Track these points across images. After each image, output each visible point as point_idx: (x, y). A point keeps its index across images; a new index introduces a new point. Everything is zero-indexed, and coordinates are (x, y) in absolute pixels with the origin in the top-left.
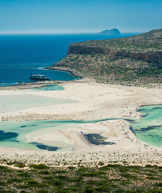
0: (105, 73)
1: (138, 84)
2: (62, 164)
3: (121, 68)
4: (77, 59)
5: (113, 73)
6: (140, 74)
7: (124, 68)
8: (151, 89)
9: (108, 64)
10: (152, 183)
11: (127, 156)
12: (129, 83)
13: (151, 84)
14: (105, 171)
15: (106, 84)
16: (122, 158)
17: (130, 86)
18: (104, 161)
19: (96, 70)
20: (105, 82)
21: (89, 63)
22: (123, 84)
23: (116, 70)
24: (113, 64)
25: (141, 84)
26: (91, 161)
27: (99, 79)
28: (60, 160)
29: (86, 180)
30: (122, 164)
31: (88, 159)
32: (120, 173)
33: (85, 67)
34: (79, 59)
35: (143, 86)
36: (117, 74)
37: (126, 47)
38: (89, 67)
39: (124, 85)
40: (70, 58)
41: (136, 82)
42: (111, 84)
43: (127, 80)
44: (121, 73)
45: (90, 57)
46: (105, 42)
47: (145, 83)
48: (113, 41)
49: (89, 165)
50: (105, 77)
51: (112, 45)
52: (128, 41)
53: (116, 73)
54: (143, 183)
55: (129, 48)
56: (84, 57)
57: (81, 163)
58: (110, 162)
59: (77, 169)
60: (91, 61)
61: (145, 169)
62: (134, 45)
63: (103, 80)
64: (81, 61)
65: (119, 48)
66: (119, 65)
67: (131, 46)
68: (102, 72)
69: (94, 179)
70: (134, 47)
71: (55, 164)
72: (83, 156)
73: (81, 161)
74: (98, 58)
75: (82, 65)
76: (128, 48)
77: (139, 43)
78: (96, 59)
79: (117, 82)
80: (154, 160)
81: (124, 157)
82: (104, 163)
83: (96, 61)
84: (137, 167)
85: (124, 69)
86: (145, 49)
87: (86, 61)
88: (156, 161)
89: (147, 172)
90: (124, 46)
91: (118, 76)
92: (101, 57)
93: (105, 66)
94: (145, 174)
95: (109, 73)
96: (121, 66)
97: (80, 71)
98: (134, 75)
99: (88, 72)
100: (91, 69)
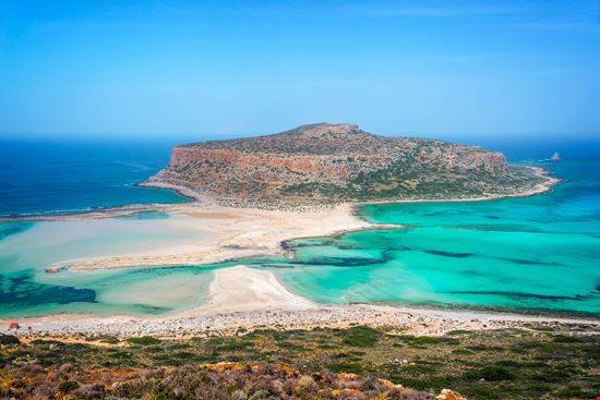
0: (232, 192)
1: (283, 207)
2: (179, 334)
3: (257, 183)
4: (186, 169)
5: (245, 190)
6: (285, 191)
7: (261, 182)
8: (302, 213)
9: (237, 176)
11: (280, 315)
12: (270, 206)
13: (302, 206)
14: (251, 341)
15: (235, 207)
16: (273, 320)
17: (272, 210)
18: (245, 326)
19: (217, 186)
20: (233, 205)
21: (206, 176)
22: (260, 208)
23: (248, 186)
24: (244, 177)
25: (288, 207)
27: (224, 200)
33: (199, 182)
34: (189, 169)
35: (291, 209)
36: (250, 192)
37: (264, 151)
38: (206, 182)
39: (262, 209)
40: (175, 168)
41: (280, 204)
42: (242, 207)
43: (266, 201)
44: (258, 190)
45: (208, 167)
47: (294, 204)
50: (233, 197)
53: (248, 190)
55: (268, 153)
56: (197, 166)
60: (209, 173)
62: (274, 148)
63: (230, 202)
64: (193, 173)
65: (251, 152)
66: (253, 178)
67: (270, 149)
68: (228, 190)
70: (276, 151)
71: (168, 335)
73: (208, 327)
74: (218, 168)
76: (266, 153)
78: (216, 169)
79: (251, 205)
85: (261, 184)
86: (292, 154)
87: (202, 173)
90: (259, 149)
91: (252, 196)
92: (224, 167)
93: (231, 180)
95: (238, 191)
96: (257, 179)
97: (193, 189)
98: (277, 192)
99: (205, 189)
100: (209, 185)
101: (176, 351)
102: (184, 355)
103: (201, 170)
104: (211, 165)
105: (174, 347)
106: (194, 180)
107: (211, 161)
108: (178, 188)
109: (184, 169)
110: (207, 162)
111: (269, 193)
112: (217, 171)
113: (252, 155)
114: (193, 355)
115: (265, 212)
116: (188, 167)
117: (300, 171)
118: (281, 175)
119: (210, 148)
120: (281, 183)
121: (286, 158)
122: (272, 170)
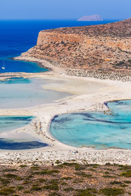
0: (78, 65)
1: (113, 77)
2: (16, 162)
3: (96, 59)
4: (47, 48)
5: (87, 64)
6: (116, 65)
7: (99, 58)
8: (127, 82)
9: (82, 54)
10: (107, 182)
11: (89, 154)
12: (103, 76)
13: (127, 76)
14: (59, 170)
15: (78, 76)
16: (83, 157)
17: (104, 79)
18: (62, 160)
19: (68, 61)
20: (77, 74)
21: (61, 53)
22: (96, 77)
23: (90, 61)
24: (87, 54)
25: (117, 77)
26: (48, 160)
27: (71, 71)
28: (15, 159)
29: (36, 178)
30: (81, 162)
31: (45, 158)
32: (75, 171)
33: (56, 57)
34: (50, 48)
35: (118, 79)
36: (90, 66)
37: (102, 36)
38: (61, 57)
39: (98, 78)
40: (40, 47)
41: (111, 75)
42: (83, 76)
43: (102, 73)
44: (96, 64)
45: (63, 46)
46: (80, 29)
47: (122, 75)
48: (89, 29)
49: (45, 163)
50: (78, 69)
51: (87, 32)
52: (105, 28)
53: (89, 64)
54: (96, 181)
55: (106, 37)
56: (55, 46)
57: (36, 161)
58: (69, 160)
59: (30, 168)
60: (63, 51)
61: (103, 167)
62: (111, 33)
63: (75, 72)
64: (52, 51)
65: (94, 36)
66: (93, 55)
67: (108, 34)
68: (75, 63)
69: (45, 177)
70: (111, 35)
71: (8, 162)
72: (41, 154)
73: (37, 159)
74: (70, 47)
75: (53, 55)
76: (104, 37)
77: (117, 31)
78: (69, 48)
79: (90, 75)
80: (117, 158)
81: (85, 155)
82: (61, 161)
83: (68, 50)
84: (95, 166)
85: (99, 60)
86: (123, 38)
87: (58, 51)
88: (119, 160)
89: (104, 171)
90: (100, 34)
91: (92, 68)
92: (74, 47)
93: (78, 56)
94: (102, 172)
95: (82, 65)
96: (96, 56)
97: (51, 62)
98: (110, 66)
99: (59, 63)
100: (62, 60)
101: (6, 173)
102: (10, 176)
103: (58, 48)
104: (65, 45)
105: (6, 171)
106: (52, 56)
107: (66, 42)
108: (41, 61)
109: (46, 48)
110: (62, 43)
111: (104, 66)
112: (69, 50)
113: (94, 39)
114: (16, 176)
115: (99, 80)
116: (49, 46)
117: (128, 51)
118: (114, 53)
119: (65, 33)
120: (113, 60)
121: (118, 41)
122: (108, 50)
